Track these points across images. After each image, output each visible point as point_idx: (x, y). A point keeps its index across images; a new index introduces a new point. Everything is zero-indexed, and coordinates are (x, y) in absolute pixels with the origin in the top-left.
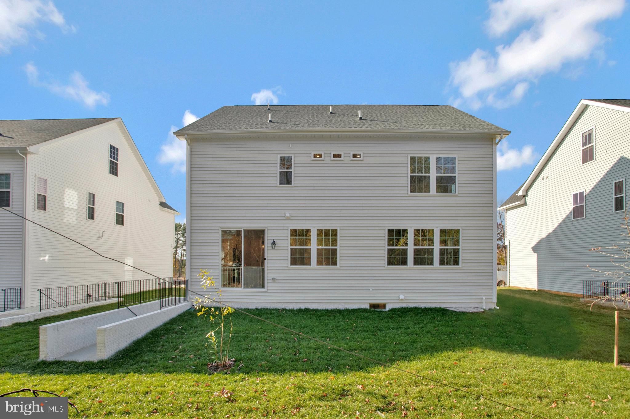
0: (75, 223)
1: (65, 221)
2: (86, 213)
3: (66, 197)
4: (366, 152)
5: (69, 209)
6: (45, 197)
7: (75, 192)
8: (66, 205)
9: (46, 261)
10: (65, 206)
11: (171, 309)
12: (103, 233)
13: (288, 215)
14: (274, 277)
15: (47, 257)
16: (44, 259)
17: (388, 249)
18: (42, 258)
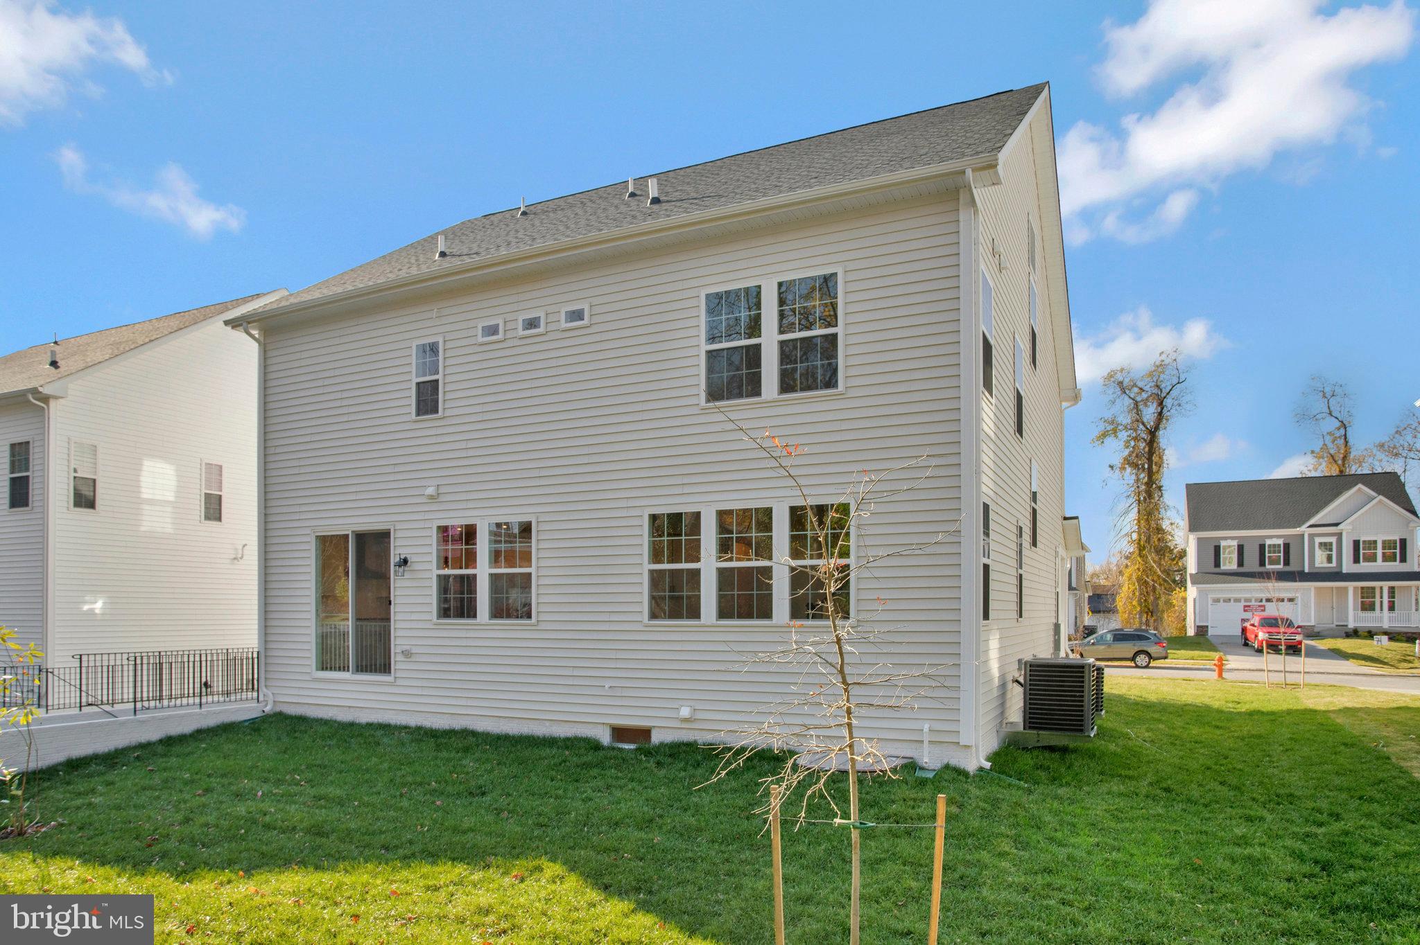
0: (171, 531)
1: (143, 529)
2: (198, 507)
3: (146, 479)
4: (595, 301)
5: (151, 502)
6: (94, 481)
7: (167, 466)
8: (146, 494)
9: (97, 611)
10: (144, 496)
11: (185, 714)
12: (243, 549)
13: (430, 491)
14: (408, 648)
15: (98, 606)
16: (92, 610)
17: (652, 572)
18: (86, 607)
